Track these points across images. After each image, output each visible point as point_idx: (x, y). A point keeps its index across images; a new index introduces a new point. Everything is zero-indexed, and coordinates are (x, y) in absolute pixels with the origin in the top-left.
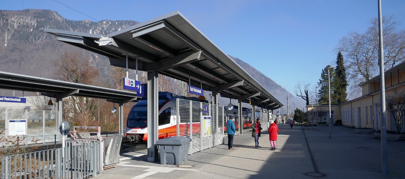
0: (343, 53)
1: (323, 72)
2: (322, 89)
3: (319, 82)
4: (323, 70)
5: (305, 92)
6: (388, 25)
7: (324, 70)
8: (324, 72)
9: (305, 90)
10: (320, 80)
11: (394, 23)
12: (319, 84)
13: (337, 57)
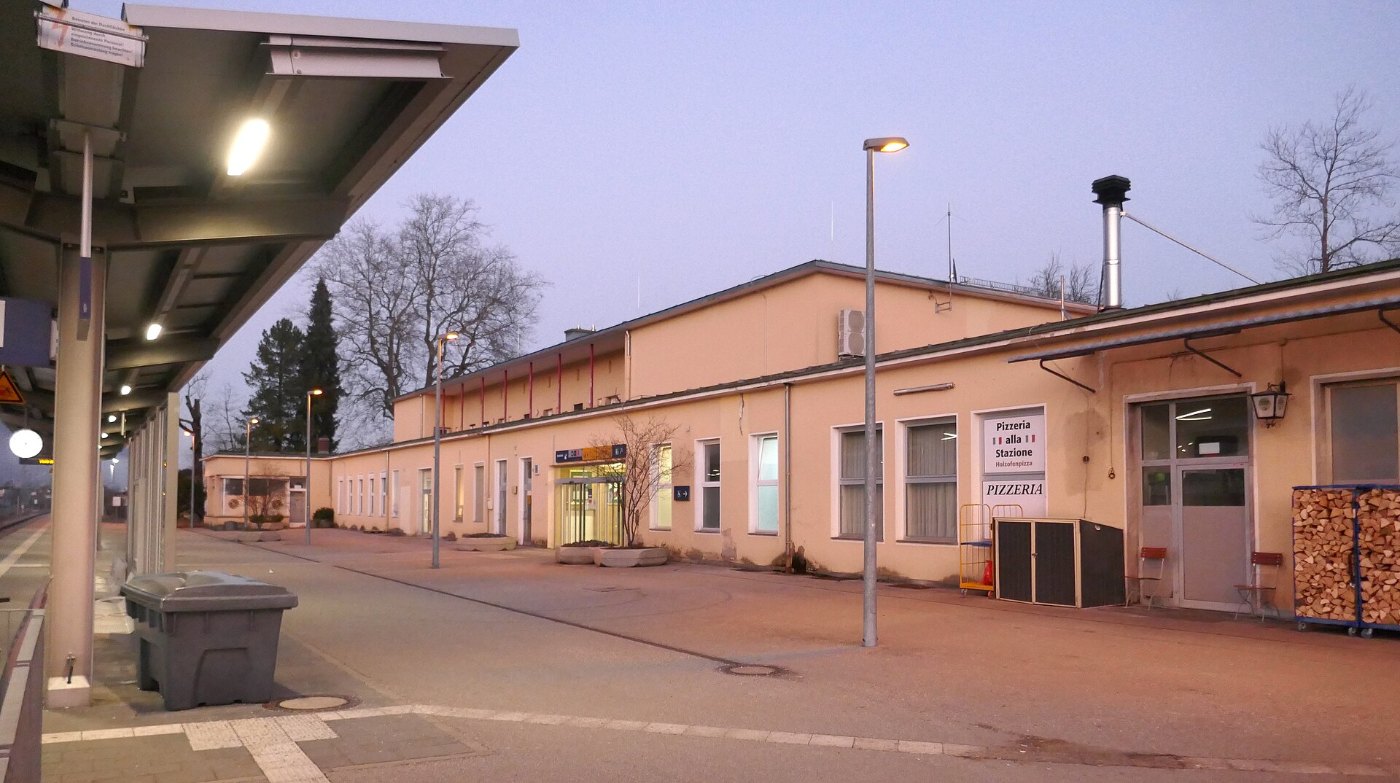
0: (332, 287)
1: (266, 339)
2: (260, 397)
3: (249, 371)
4: (265, 332)
5: (188, 404)
6: (459, 226)
7: (269, 333)
8: (271, 339)
9: (187, 397)
10: (254, 367)
11: (474, 225)
12: (248, 379)
13: (310, 296)
